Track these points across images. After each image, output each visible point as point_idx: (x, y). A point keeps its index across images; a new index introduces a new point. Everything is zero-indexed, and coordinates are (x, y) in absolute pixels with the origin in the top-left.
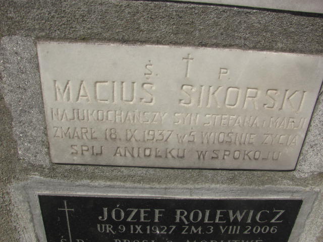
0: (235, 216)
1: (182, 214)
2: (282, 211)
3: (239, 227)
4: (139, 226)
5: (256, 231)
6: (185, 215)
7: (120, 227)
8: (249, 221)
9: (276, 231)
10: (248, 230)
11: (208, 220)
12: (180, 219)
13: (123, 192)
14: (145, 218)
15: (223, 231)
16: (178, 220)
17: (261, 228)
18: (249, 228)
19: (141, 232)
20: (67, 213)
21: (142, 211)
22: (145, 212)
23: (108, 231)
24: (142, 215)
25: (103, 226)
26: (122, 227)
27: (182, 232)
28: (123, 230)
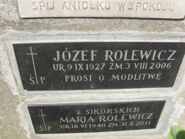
0: (144, 55)
1: (109, 53)
2: (175, 51)
3: (147, 64)
4: (81, 65)
5: (158, 66)
6: (111, 55)
7: (68, 66)
8: (153, 59)
9: (170, 67)
10: (153, 66)
11: (127, 59)
12: (108, 58)
13: (70, 38)
14: (85, 58)
15: (136, 67)
16: (106, 59)
17: (161, 64)
18: (153, 64)
19: (82, 69)
20: (32, 57)
21: (83, 52)
22: (85, 53)
23: (60, 70)
24: (83, 55)
25: (57, 65)
26: (69, 66)
27: (109, 68)
28: (70, 68)
